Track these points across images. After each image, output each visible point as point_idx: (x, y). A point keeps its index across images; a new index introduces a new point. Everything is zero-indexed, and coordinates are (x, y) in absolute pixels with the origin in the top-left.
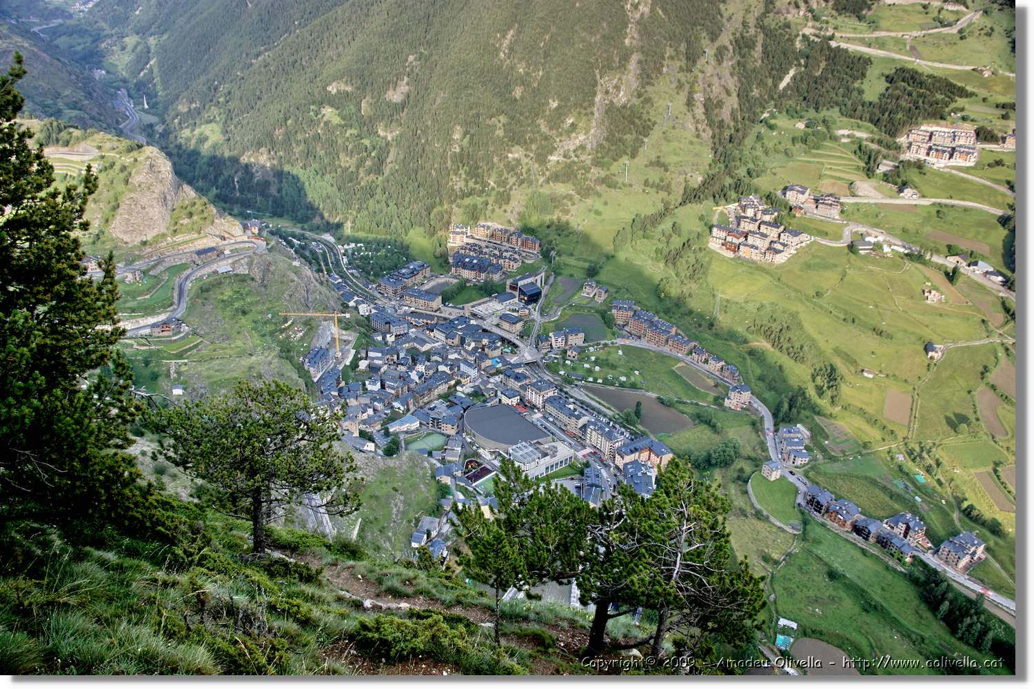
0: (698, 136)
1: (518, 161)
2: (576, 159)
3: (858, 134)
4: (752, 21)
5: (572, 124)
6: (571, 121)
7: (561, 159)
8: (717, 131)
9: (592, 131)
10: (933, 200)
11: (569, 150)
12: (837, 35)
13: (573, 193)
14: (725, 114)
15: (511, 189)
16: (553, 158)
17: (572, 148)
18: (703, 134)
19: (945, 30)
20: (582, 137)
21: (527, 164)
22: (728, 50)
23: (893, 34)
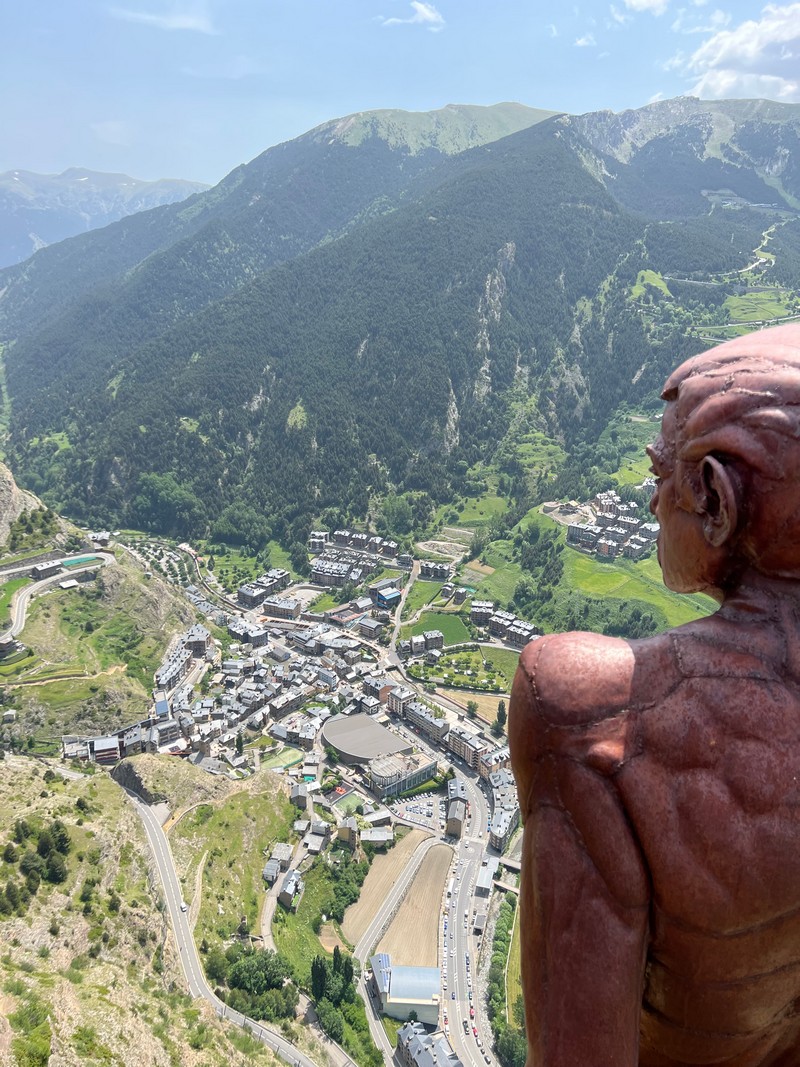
0: (551, 437)
4: (602, 319)
8: (569, 430)
14: (578, 412)
15: (368, 496)
18: (556, 434)
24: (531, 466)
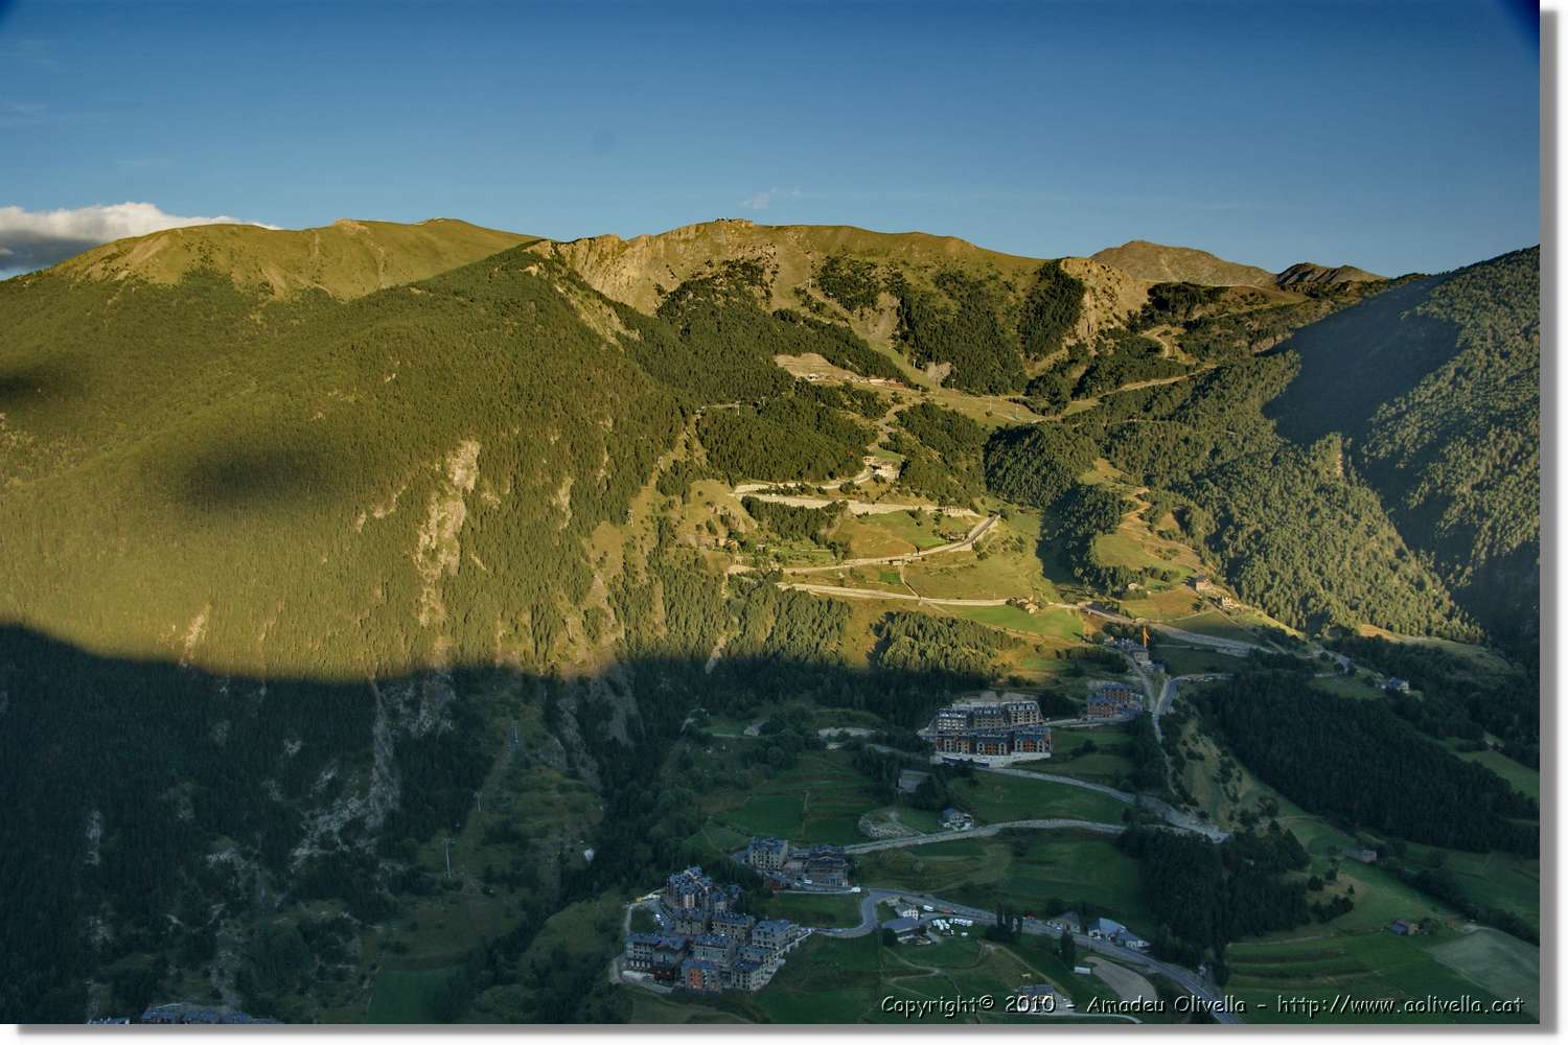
0: (574, 775)
1: (228, 868)
2: (346, 848)
3: (853, 732)
4: (641, 561)
5: (332, 783)
6: (329, 776)
7: (317, 852)
8: (605, 760)
9: (373, 790)
10: (1000, 825)
11: (330, 832)
12: (787, 571)
13: (346, 915)
14: (617, 730)
15: (216, 926)
16: (301, 852)
17: (336, 827)
18: (582, 771)
19: (953, 548)
20: (354, 804)
21: (245, 872)
22: (607, 616)
23: (874, 561)
24: (543, 833)
